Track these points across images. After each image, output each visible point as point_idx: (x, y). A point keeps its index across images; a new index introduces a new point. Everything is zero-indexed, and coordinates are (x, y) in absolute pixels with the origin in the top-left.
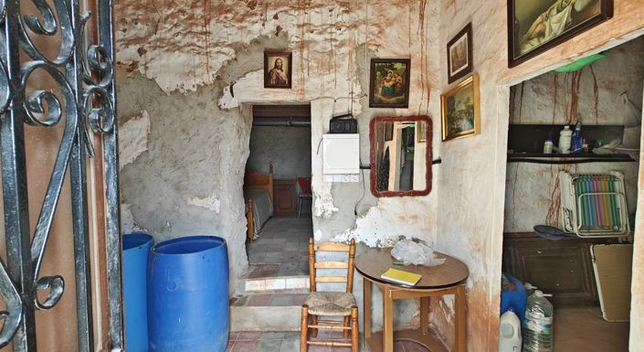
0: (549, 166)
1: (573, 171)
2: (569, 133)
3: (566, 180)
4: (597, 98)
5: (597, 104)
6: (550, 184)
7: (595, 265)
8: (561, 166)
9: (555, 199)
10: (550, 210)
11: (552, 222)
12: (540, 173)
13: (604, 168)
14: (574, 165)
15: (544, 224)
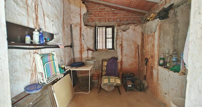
0: (28, 51)
1: (40, 53)
2: (38, 33)
3: (38, 58)
4: (45, 20)
5: (45, 22)
6: (30, 61)
7: (54, 94)
8: (35, 51)
9: (33, 68)
10: (32, 75)
11: (33, 81)
12: (24, 55)
13: (49, 51)
14: (40, 50)
15: (29, 84)
